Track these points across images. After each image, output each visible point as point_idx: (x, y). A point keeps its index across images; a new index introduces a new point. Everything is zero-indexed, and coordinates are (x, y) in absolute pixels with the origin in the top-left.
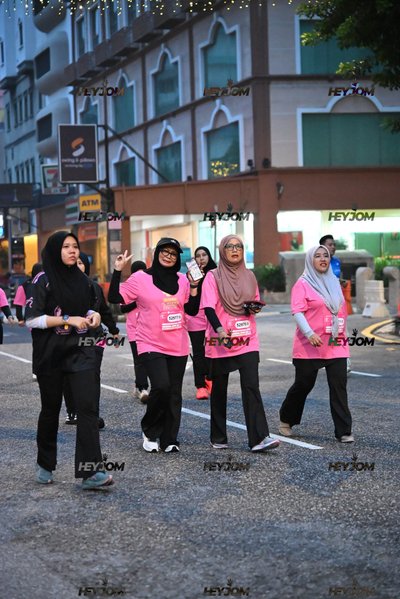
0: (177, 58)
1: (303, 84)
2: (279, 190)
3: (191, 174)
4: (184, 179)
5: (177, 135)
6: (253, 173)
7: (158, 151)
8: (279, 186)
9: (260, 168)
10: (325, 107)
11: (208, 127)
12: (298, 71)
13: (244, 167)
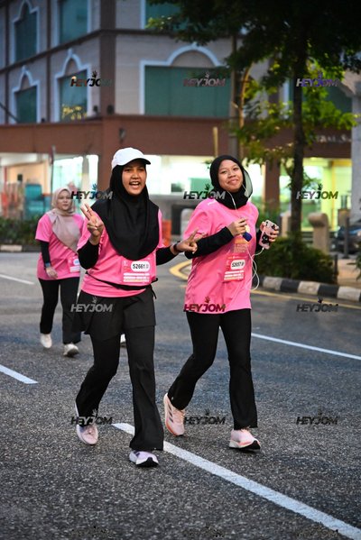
0: (36, 9)
1: (147, 38)
2: (120, 134)
3: (45, 116)
4: (39, 120)
5: (35, 79)
6: (97, 119)
7: (17, 94)
8: (121, 131)
9: (104, 113)
10: (166, 60)
11: (61, 74)
12: (143, 26)
13: (90, 113)
